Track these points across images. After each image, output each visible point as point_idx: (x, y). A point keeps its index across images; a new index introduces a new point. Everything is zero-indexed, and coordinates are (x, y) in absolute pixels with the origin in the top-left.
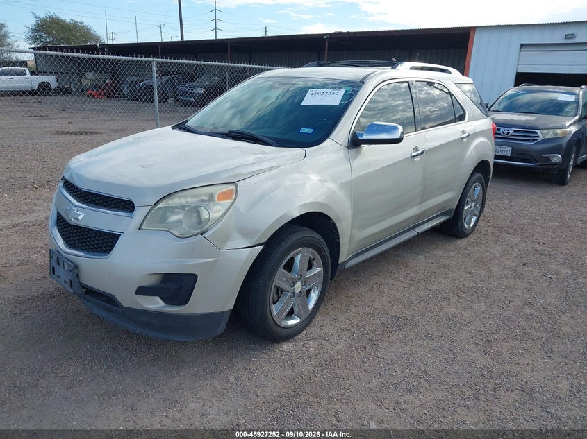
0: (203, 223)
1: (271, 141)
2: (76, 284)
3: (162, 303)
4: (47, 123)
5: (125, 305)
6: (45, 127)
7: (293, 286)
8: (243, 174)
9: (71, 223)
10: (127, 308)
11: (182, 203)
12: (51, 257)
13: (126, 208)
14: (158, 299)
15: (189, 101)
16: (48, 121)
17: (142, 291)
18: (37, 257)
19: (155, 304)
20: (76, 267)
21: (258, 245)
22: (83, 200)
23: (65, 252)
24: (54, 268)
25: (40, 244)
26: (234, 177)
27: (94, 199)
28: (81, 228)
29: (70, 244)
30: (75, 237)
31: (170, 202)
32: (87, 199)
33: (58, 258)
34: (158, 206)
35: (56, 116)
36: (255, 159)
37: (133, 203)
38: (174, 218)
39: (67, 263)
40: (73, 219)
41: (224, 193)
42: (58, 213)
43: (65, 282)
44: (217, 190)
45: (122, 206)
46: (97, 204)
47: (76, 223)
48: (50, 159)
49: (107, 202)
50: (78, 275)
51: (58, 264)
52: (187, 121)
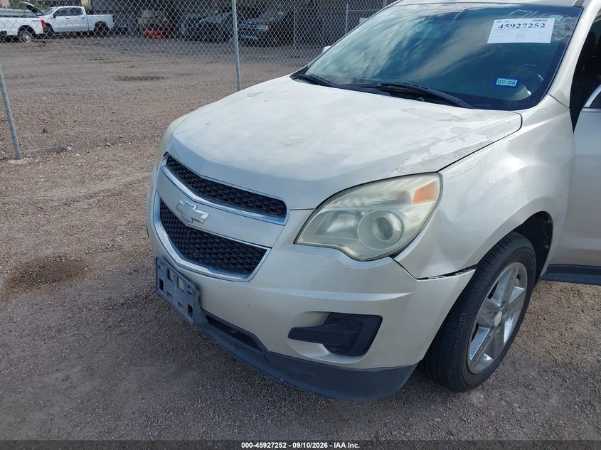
0: (393, 237)
1: (457, 100)
2: (196, 310)
3: (327, 352)
4: (110, 68)
5: (270, 348)
6: (108, 72)
7: (493, 318)
8: (443, 157)
9: (187, 224)
10: (274, 355)
11: (355, 206)
12: (158, 267)
13: (272, 210)
14: (321, 346)
15: (251, 40)
16: (109, 65)
17: (298, 334)
18: (122, 240)
19: (318, 353)
20: (198, 287)
21: (467, 269)
22: (204, 192)
23: (180, 265)
24: (161, 282)
25: (123, 222)
26: (431, 161)
27: (220, 192)
28: (202, 233)
29: (186, 254)
30: (194, 244)
31: (338, 204)
32: (210, 192)
33: (168, 271)
34: (323, 211)
35: (117, 59)
36: (453, 130)
37: (282, 203)
38: (335, 226)
39: (184, 281)
40: (191, 220)
41: (422, 190)
42: (162, 203)
43: (179, 304)
44: (413, 186)
45: (265, 205)
46: (226, 200)
47: (195, 225)
48: (118, 109)
49: (241, 198)
50: (200, 300)
51: (169, 277)
52: (307, 69)
